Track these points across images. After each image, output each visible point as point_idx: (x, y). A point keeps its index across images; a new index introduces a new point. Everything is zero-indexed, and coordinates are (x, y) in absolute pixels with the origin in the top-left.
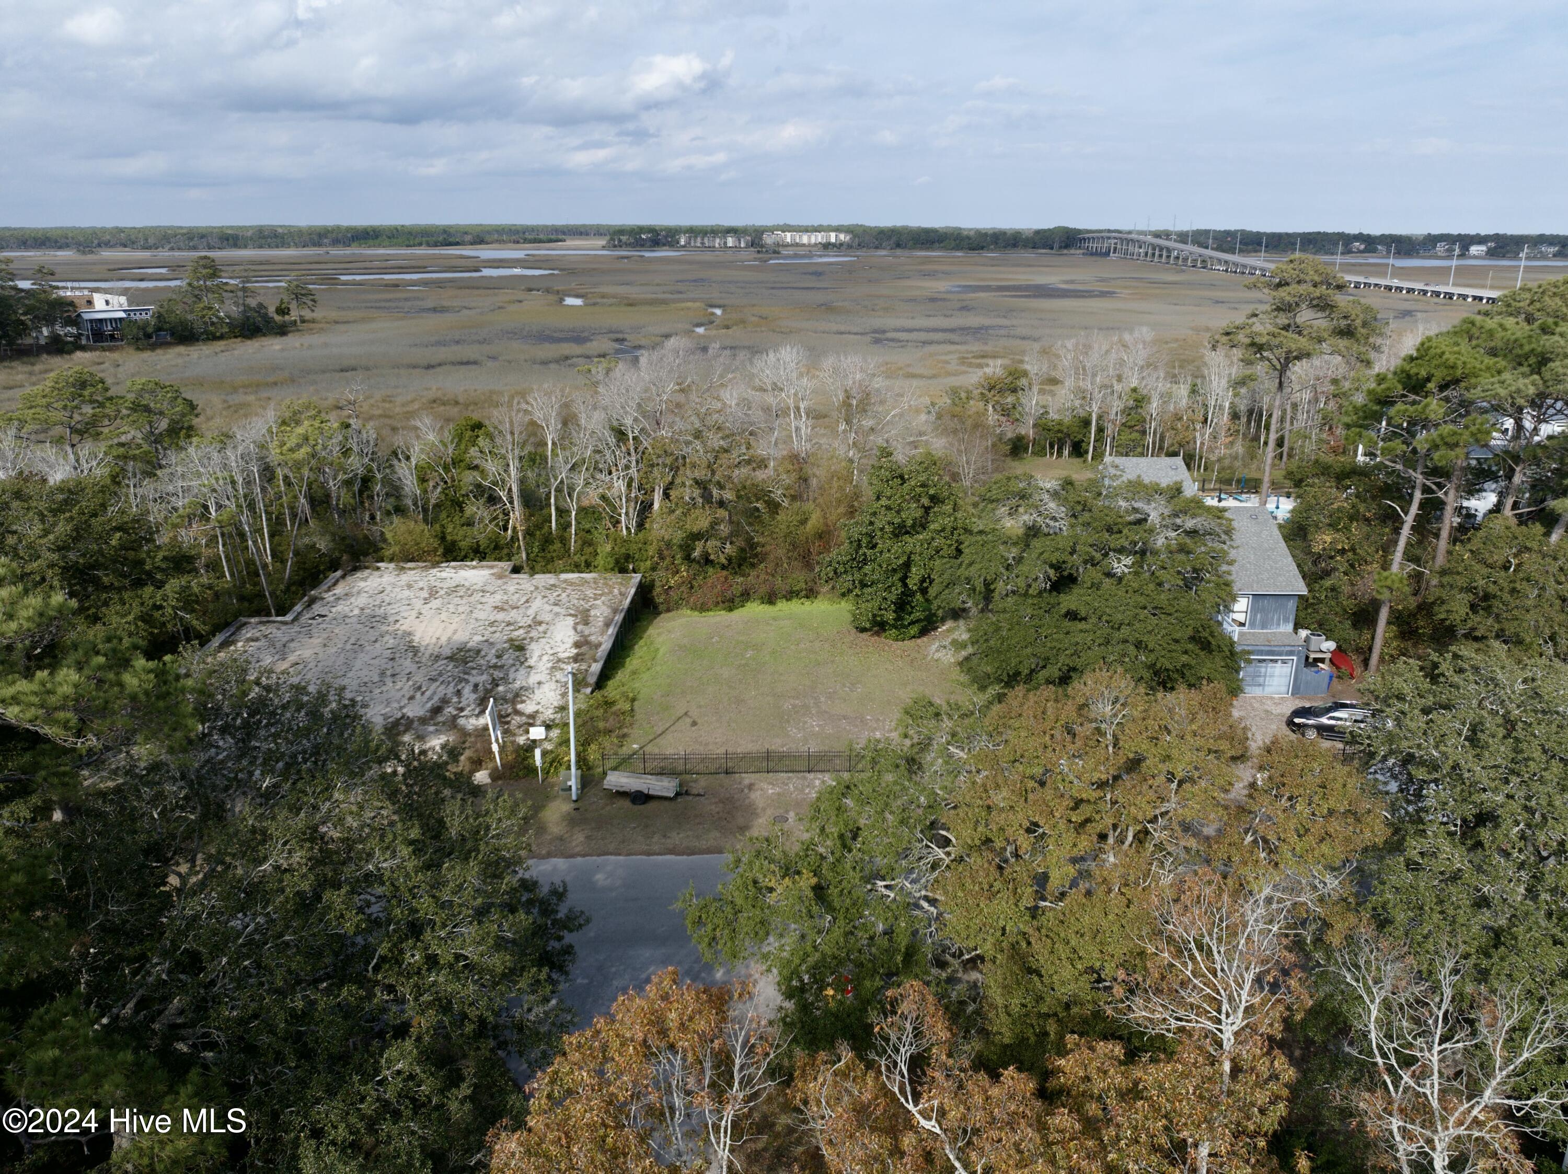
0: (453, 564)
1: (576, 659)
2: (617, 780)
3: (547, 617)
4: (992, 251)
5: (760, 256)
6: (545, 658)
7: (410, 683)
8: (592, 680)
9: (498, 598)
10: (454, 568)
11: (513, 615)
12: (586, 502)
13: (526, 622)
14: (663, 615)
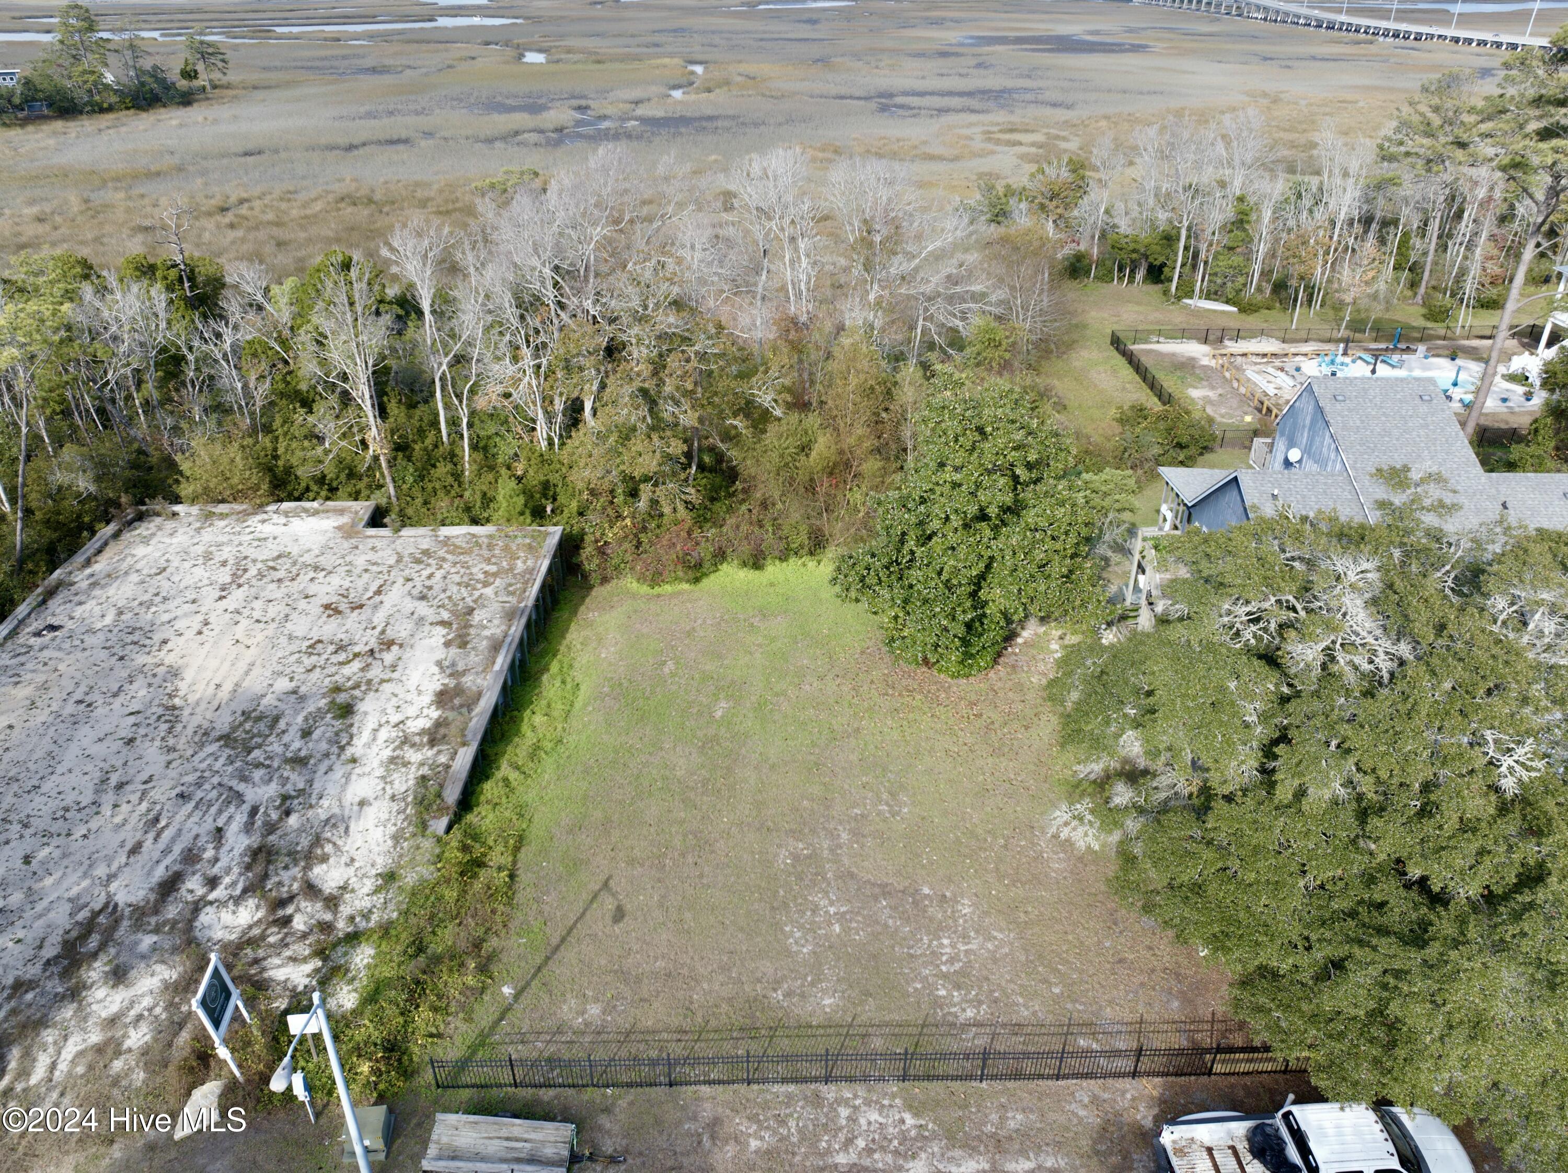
0: (286, 505)
1: (435, 735)
3: (401, 630)
6: (383, 734)
7: (144, 806)
8: (452, 794)
10: (286, 514)
11: (351, 624)
12: (481, 403)
13: (367, 640)
14: (599, 592)
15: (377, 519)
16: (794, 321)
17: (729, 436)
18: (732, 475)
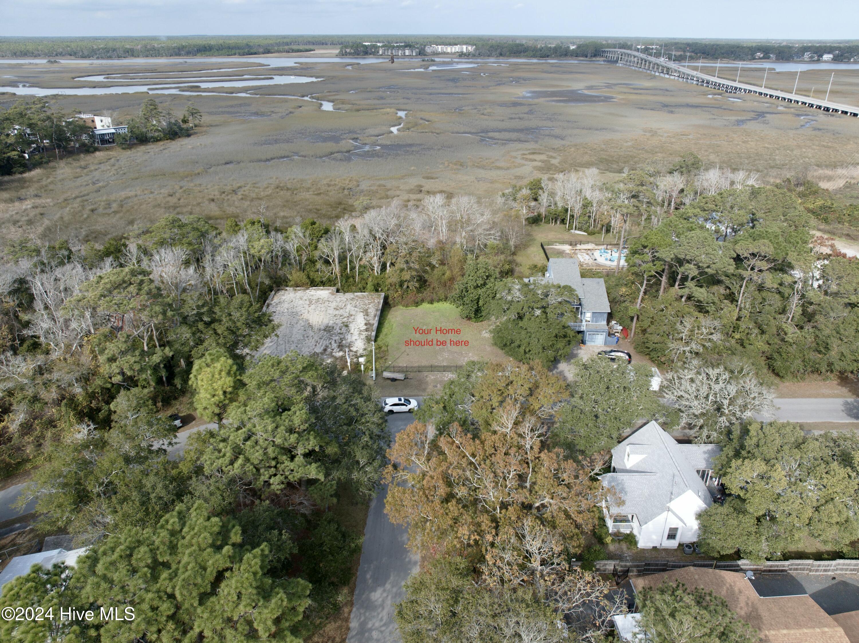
0: (314, 288)
1: (367, 330)
2: (386, 374)
3: (353, 313)
4: (553, 58)
5: (424, 63)
6: (356, 330)
7: (314, 340)
8: (373, 338)
9: (334, 305)
10: (315, 290)
11: (341, 312)
12: (362, 263)
13: (346, 315)
14: (393, 309)
15: (338, 291)
16: (442, 241)
17: (425, 272)
18: (426, 281)
